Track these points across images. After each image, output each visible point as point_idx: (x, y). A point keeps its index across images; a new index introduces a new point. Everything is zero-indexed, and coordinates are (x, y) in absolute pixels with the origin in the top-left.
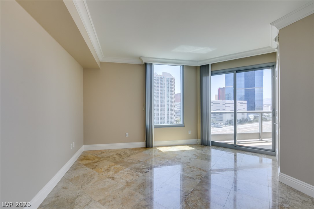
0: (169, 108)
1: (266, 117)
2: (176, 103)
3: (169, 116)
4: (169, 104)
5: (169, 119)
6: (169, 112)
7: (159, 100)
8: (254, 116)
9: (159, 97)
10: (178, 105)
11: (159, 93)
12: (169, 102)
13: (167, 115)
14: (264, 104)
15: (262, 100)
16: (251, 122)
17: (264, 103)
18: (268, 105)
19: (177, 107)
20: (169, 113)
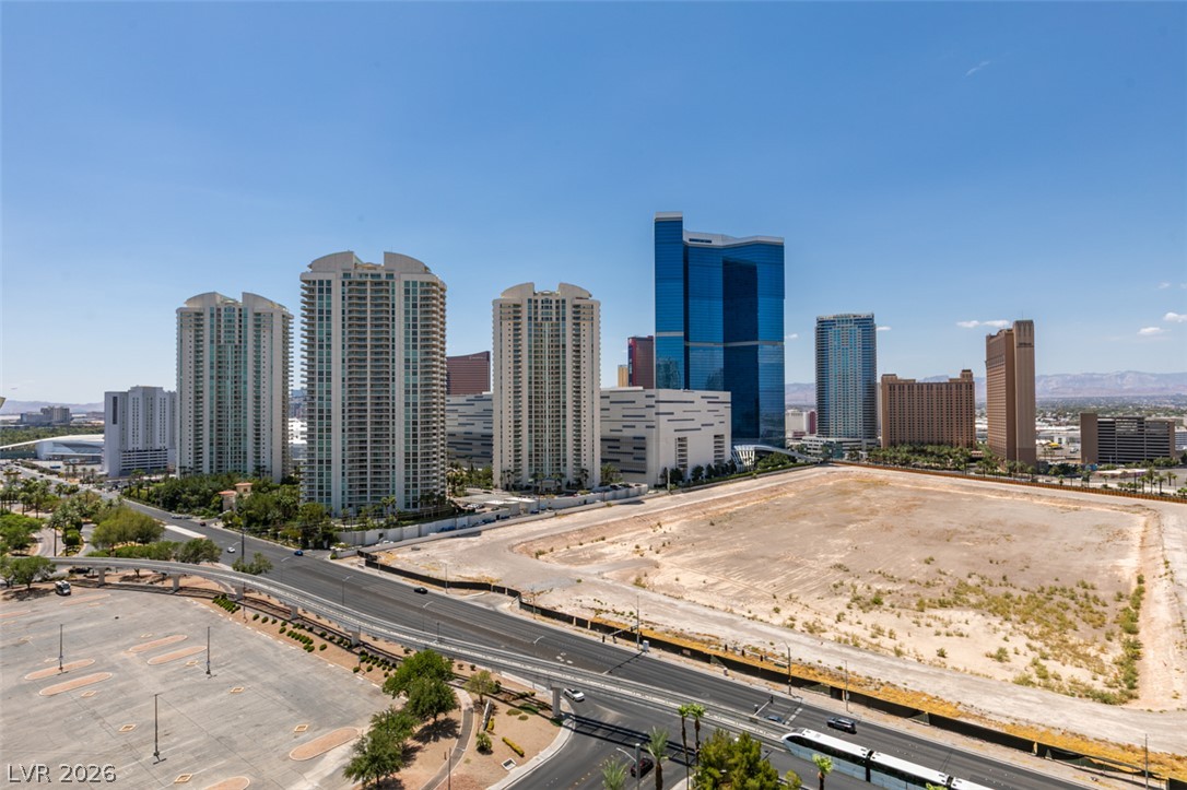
0: (415, 423)
1: (795, 454)
2: (453, 399)
3: (415, 461)
4: (415, 404)
5: (415, 473)
6: (415, 442)
7: (369, 382)
8: (757, 452)
9: (369, 369)
10: (460, 409)
11: (369, 350)
12: (415, 392)
13: (407, 454)
14: (786, 403)
15: (779, 390)
16: (746, 473)
17: (789, 399)
18: (800, 408)
19: (455, 416)
20: (415, 448)
